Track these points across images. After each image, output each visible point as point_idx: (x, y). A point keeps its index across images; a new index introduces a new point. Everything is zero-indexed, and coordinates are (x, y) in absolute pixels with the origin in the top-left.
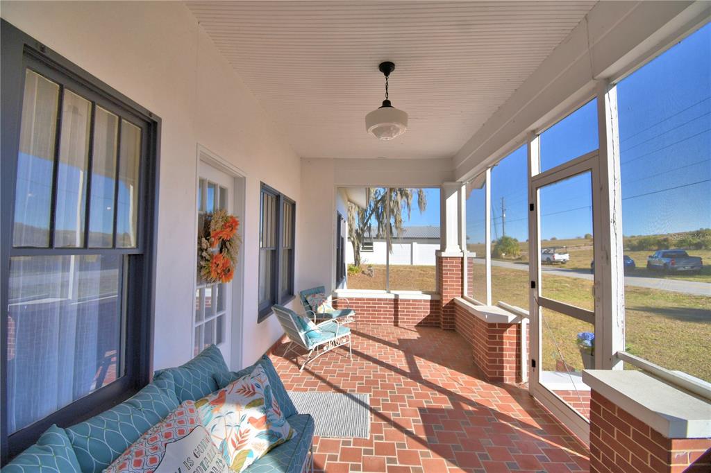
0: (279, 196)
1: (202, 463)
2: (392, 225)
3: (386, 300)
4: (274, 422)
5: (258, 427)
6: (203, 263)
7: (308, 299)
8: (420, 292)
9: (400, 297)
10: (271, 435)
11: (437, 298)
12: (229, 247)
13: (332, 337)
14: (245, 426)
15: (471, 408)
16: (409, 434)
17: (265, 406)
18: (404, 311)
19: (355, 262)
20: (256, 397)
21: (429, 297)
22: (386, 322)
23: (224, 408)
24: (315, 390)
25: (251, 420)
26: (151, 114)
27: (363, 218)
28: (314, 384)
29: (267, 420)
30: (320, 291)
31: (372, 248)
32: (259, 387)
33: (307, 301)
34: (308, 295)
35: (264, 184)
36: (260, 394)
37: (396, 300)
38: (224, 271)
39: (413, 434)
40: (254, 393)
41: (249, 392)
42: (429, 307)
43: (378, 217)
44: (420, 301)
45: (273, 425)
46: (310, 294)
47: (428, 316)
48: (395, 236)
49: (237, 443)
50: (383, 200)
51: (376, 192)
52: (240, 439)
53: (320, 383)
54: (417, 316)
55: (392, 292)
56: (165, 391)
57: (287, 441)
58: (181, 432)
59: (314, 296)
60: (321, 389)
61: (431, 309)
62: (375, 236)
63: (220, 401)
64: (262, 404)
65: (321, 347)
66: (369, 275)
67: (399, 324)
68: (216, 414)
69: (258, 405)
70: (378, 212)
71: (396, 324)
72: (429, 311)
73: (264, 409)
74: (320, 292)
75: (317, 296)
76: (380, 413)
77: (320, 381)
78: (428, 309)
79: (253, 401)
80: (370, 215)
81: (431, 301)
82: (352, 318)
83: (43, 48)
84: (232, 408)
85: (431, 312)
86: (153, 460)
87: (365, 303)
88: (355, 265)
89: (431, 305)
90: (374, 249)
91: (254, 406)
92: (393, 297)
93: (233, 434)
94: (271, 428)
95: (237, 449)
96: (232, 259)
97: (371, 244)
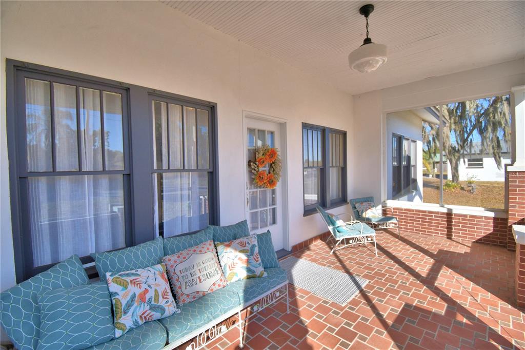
0: (325, 129)
1: (205, 267)
2: (500, 138)
3: (438, 213)
4: (252, 264)
5: (243, 263)
6: (253, 177)
7: (356, 206)
8: (483, 209)
9: (454, 212)
10: (249, 270)
11: (503, 216)
12: (274, 167)
13: (357, 234)
14: (236, 261)
15: (465, 320)
16: (379, 316)
17: (249, 254)
18: (459, 226)
19: (453, 178)
20: (246, 248)
21: (492, 215)
22: (438, 233)
23: (229, 250)
24: (330, 267)
25: (240, 259)
26: (210, 102)
27: (461, 135)
28: (333, 263)
29: (248, 261)
30: (370, 201)
31: (481, 165)
32: (248, 243)
33: (355, 207)
34: (357, 203)
35: (306, 123)
36: (248, 247)
37: (449, 215)
38: (268, 181)
39: (382, 317)
40: (245, 246)
41: (243, 245)
42: (492, 224)
43: (481, 132)
44: (481, 217)
45: (252, 265)
46: (359, 202)
47: (490, 234)
48: (504, 150)
49: (231, 267)
50: (486, 113)
51: (477, 106)
52: (233, 266)
53: (338, 264)
54: (475, 232)
55: (447, 206)
56: (206, 235)
57: (259, 277)
58: (201, 251)
59: (362, 204)
60: (336, 268)
61: (494, 227)
62: (479, 152)
63: (228, 246)
64: (248, 252)
65: (348, 240)
66: (469, 191)
67: (453, 237)
68: (225, 251)
69: (245, 253)
70: (480, 127)
71: (449, 236)
72: (492, 228)
73: (248, 255)
74: (368, 201)
75: (364, 204)
76: (366, 295)
77: (339, 263)
78: (490, 226)
79: (244, 250)
80: (471, 131)
81: (495, 219)
82: (394, 225)
83: (154, 90)
84: (233, 251)
85: (494, 230)
86: (184, 258)
87: (414, 214)
88: (453, 181)
89: (494, 223)
90: (484, 164)
91: (243, 252)
92: (445, 211)
93: (230, 262)
94: (250, 266)
95: (230, 270)
96: (277, 174)
97: (481, 160)
